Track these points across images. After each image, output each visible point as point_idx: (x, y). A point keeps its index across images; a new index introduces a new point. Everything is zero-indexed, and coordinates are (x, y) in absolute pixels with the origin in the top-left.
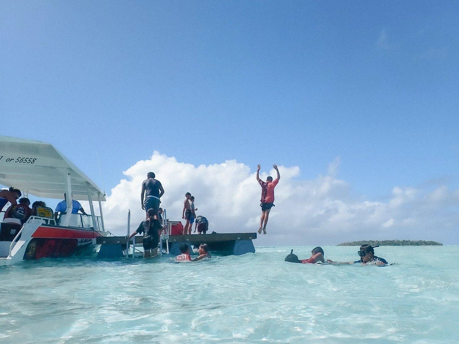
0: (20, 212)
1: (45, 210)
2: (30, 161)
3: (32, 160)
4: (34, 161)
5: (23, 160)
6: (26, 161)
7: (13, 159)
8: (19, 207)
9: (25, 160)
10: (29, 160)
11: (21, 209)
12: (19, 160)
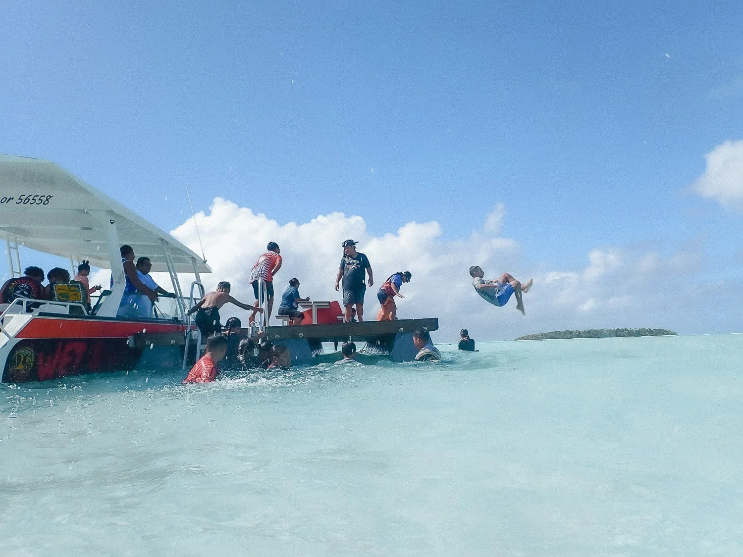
0: (22, 293)
1: (69, 289)
2: (42, 200)
3: (44, 199)
4: (47, 200)
5: (29, 199)
6: (35, 200)
7: (13, 198)
8: (21, 285)
9: (33, 199)
10: (40, 200)
11: (23, 288)
12: (22, 200)
